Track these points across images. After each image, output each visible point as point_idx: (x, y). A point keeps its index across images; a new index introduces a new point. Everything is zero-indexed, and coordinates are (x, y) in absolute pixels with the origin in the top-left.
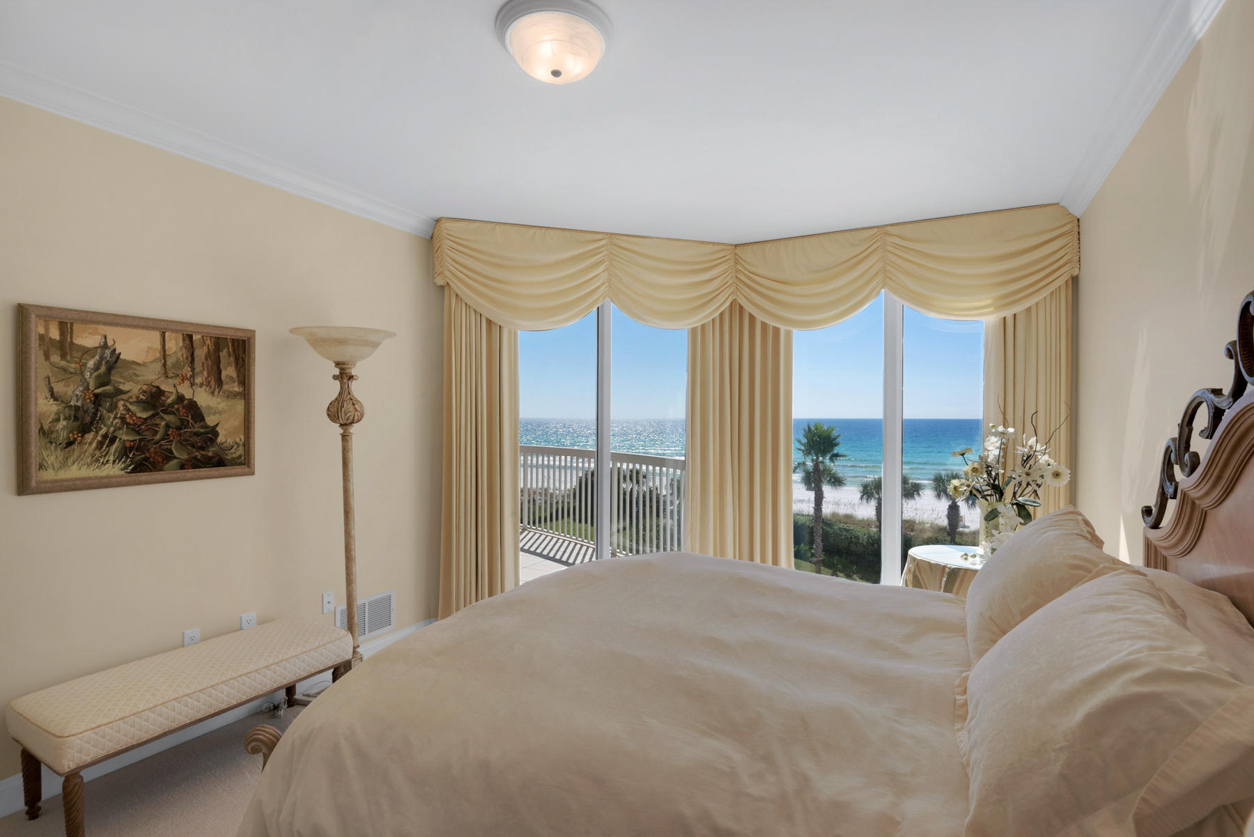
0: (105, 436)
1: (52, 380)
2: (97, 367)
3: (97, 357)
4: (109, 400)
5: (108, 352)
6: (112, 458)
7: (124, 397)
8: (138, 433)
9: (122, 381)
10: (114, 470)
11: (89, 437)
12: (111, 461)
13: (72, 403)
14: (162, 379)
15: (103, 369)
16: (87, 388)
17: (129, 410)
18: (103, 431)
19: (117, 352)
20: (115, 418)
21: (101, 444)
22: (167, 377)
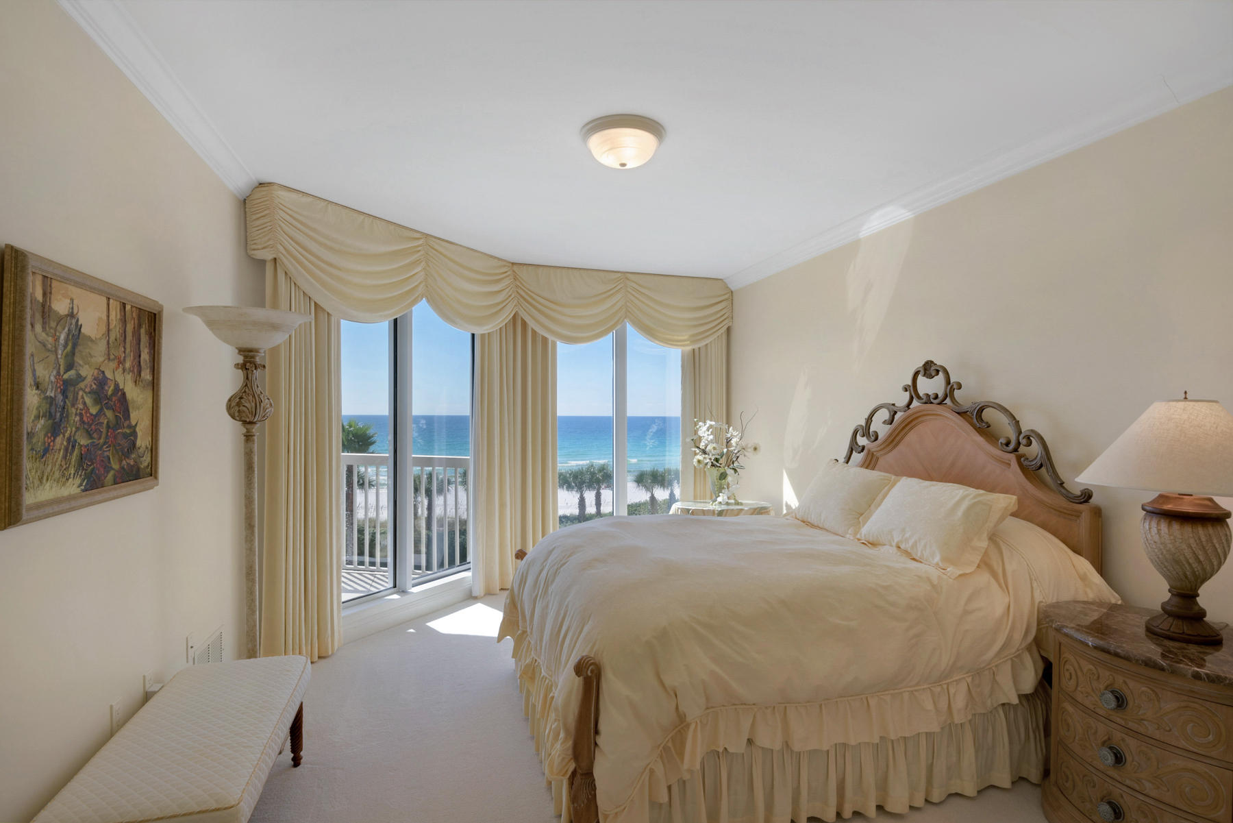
0: (69, 440)
1: (36, 360)
2: (65, 346)
3: (66, 329)
4: (72, 389)
5: (74, 321)
6: (73, 472)
7: (82, 385)
8: (91, 437)
9: (81, 362)
10: (72, 487)
11: (59, 440)
12: (72, 476)
13: (48, 394)
14: (106, 361)
15: (69, 348)
16: (58, 373)
17: (85, 403)
18: (67, 435)
19: (80, 323)
20: (76, 414)
21: (66, 449)
22: (109, 359)
